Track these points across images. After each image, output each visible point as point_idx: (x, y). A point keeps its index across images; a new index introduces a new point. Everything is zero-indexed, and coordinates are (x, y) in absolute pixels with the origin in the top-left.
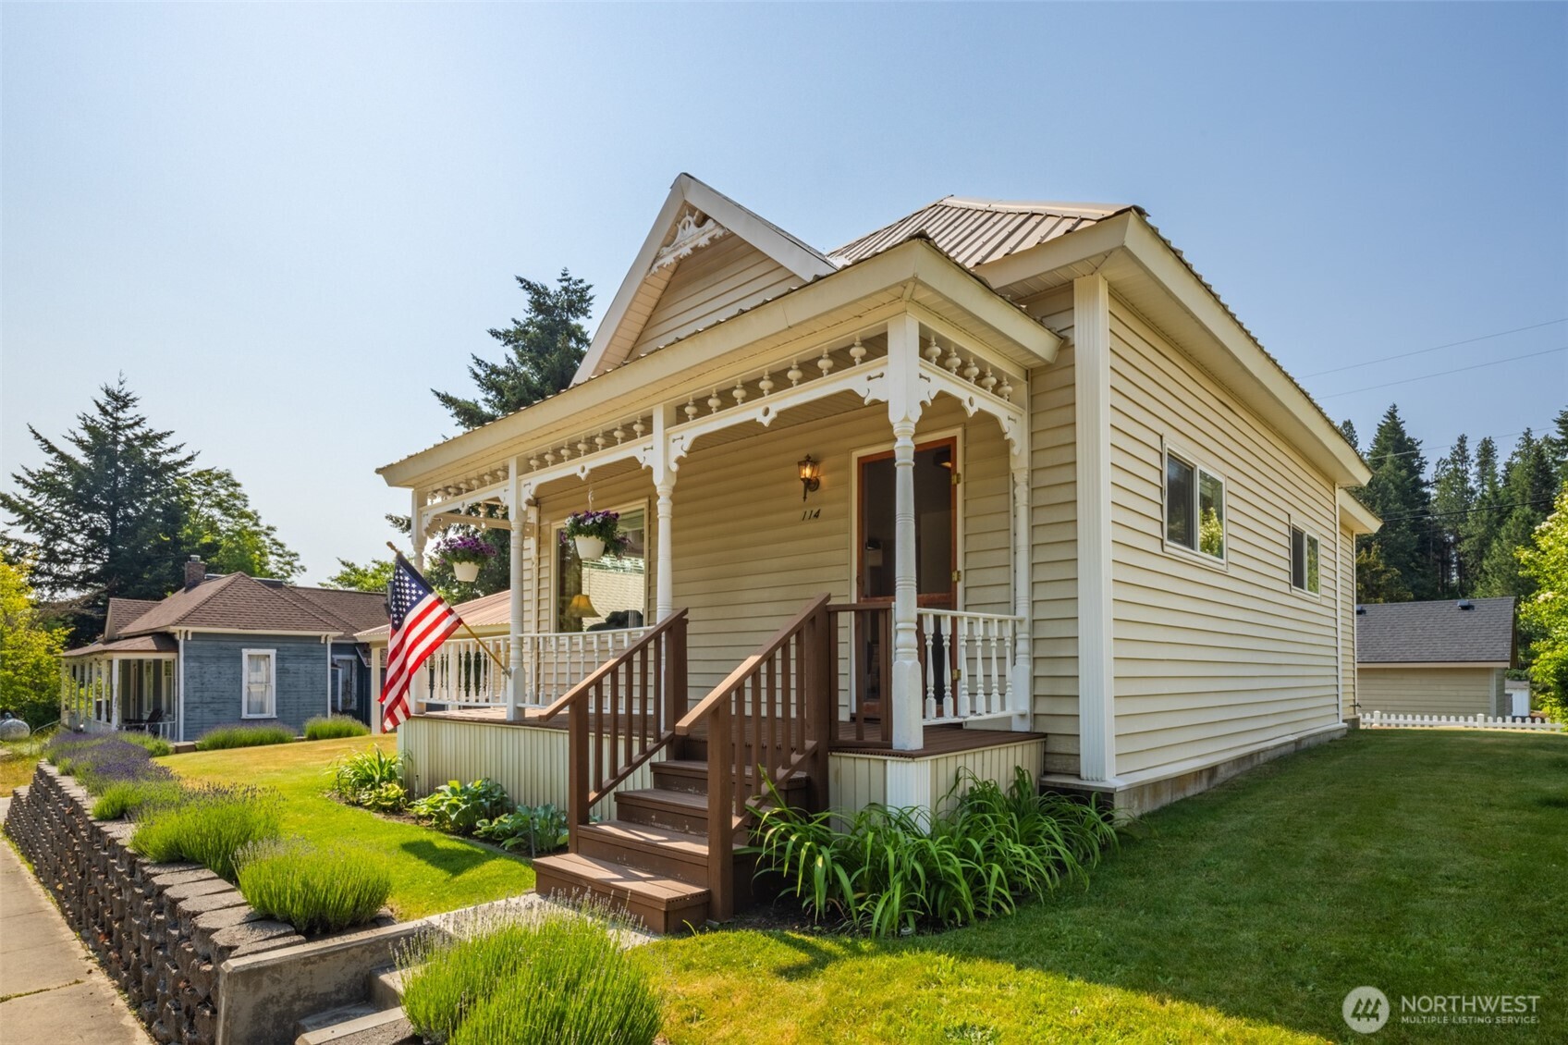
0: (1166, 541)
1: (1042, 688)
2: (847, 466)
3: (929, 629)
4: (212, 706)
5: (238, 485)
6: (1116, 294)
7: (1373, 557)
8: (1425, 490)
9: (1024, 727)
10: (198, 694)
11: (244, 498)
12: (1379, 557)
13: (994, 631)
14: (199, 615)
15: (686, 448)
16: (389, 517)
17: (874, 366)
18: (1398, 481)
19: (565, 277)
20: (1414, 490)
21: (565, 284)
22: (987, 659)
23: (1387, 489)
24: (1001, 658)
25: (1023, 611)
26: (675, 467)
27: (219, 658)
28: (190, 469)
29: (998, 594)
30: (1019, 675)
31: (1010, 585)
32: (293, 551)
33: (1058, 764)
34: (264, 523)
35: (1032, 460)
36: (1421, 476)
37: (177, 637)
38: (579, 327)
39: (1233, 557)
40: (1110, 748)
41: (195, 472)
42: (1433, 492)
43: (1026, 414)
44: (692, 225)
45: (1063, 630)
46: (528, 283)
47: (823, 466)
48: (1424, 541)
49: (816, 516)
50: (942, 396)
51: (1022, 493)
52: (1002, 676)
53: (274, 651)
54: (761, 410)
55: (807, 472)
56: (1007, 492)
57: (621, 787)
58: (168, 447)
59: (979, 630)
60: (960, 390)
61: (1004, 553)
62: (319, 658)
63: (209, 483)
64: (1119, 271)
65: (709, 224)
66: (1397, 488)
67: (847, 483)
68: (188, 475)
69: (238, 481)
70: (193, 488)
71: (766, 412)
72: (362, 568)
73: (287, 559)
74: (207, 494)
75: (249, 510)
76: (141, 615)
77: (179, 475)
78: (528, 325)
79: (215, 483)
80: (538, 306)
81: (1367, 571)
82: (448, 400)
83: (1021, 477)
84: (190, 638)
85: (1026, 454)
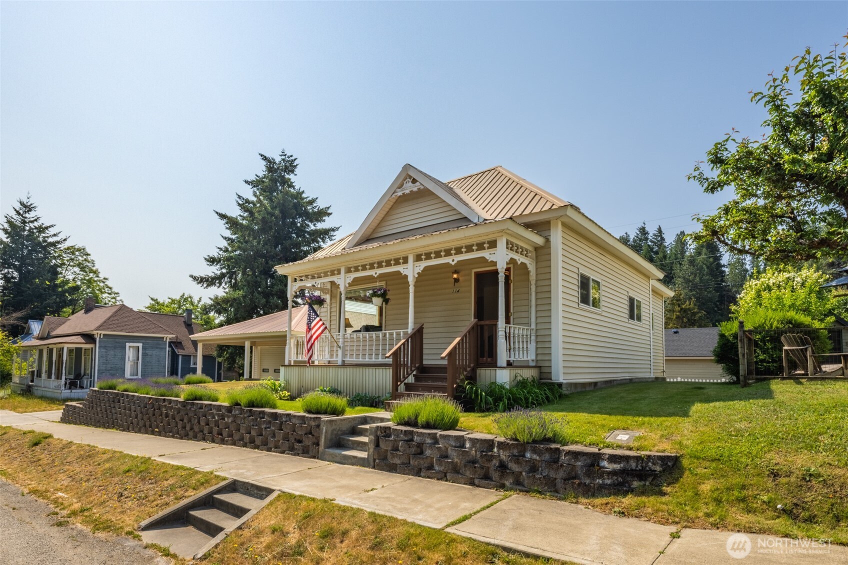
0: (580, 304)
1: (540, 351)
2: (470, 275)
3: (508, 331)
4: (111, 372)
5: (88, 255)
6: (564, 224)
7: (692, 305)
8: (723, 269)
9: (534, 364)
10: (104, 366)
11: (93, 262)
12: (695, 305)
13: (525, 332)
14: (107, 326)
15: (422, 269)
16: (191, 276)
17: (492, 251)
18: (708, 264)
19: (283, 154)
20: (717, 269)
21: (283, 157)
22: (523, 342)
23: (703, 268)
24: (527, 342)
25: (533, 326)
26: (417, 276)
27: (115, 348)
28: (63, 246)
29: (526, 320)
30: (532, 346)
31: (529, 318)
32: (116, 292)
33: (545, 376)
34: (102, 276)
35: (536, 277)
36: (721, 261)
37: (96, 336)
38: (289, 179)
39: (604, 309)
40: (561, 370)
41: (66, 247)
42: (727, 270)
43: (535, 262)
44: (410, 183)
45: (547, 332)
46: (265, 157)
47: (460, 274)
48: (721, 296)
49: (458, 291)
50: (511, 259)
51: (533, 288)
52: (527, 348)
53: (141, 344)
54: (451, 260)
55: (455, 276)
56: (528, 287)
57: (406, 381)
58: (52, 233)
59: (521, 332)
60: (516, 257)
61: (527, 307)
62: (162, 349)
63: (73, 253)
64: (565, 220)
65: (418, 184)
66: (708, 268)
67: (471, 280)
68: (62, 249)
69: (89, 253)
70: (64, 256)
71: (453, 261)
72: (161, 302)
73: (113, 295)
74: (72, 260)
75: (94, 269)
76: (61, 325)
77: (57, 248)
78: (264, 178)
79: (77, 253)
80: (270, 169)
81: (689, 312)
82: (223, 216)
83: (533, 282)
84: (102, 337)
85: (534, 275)
